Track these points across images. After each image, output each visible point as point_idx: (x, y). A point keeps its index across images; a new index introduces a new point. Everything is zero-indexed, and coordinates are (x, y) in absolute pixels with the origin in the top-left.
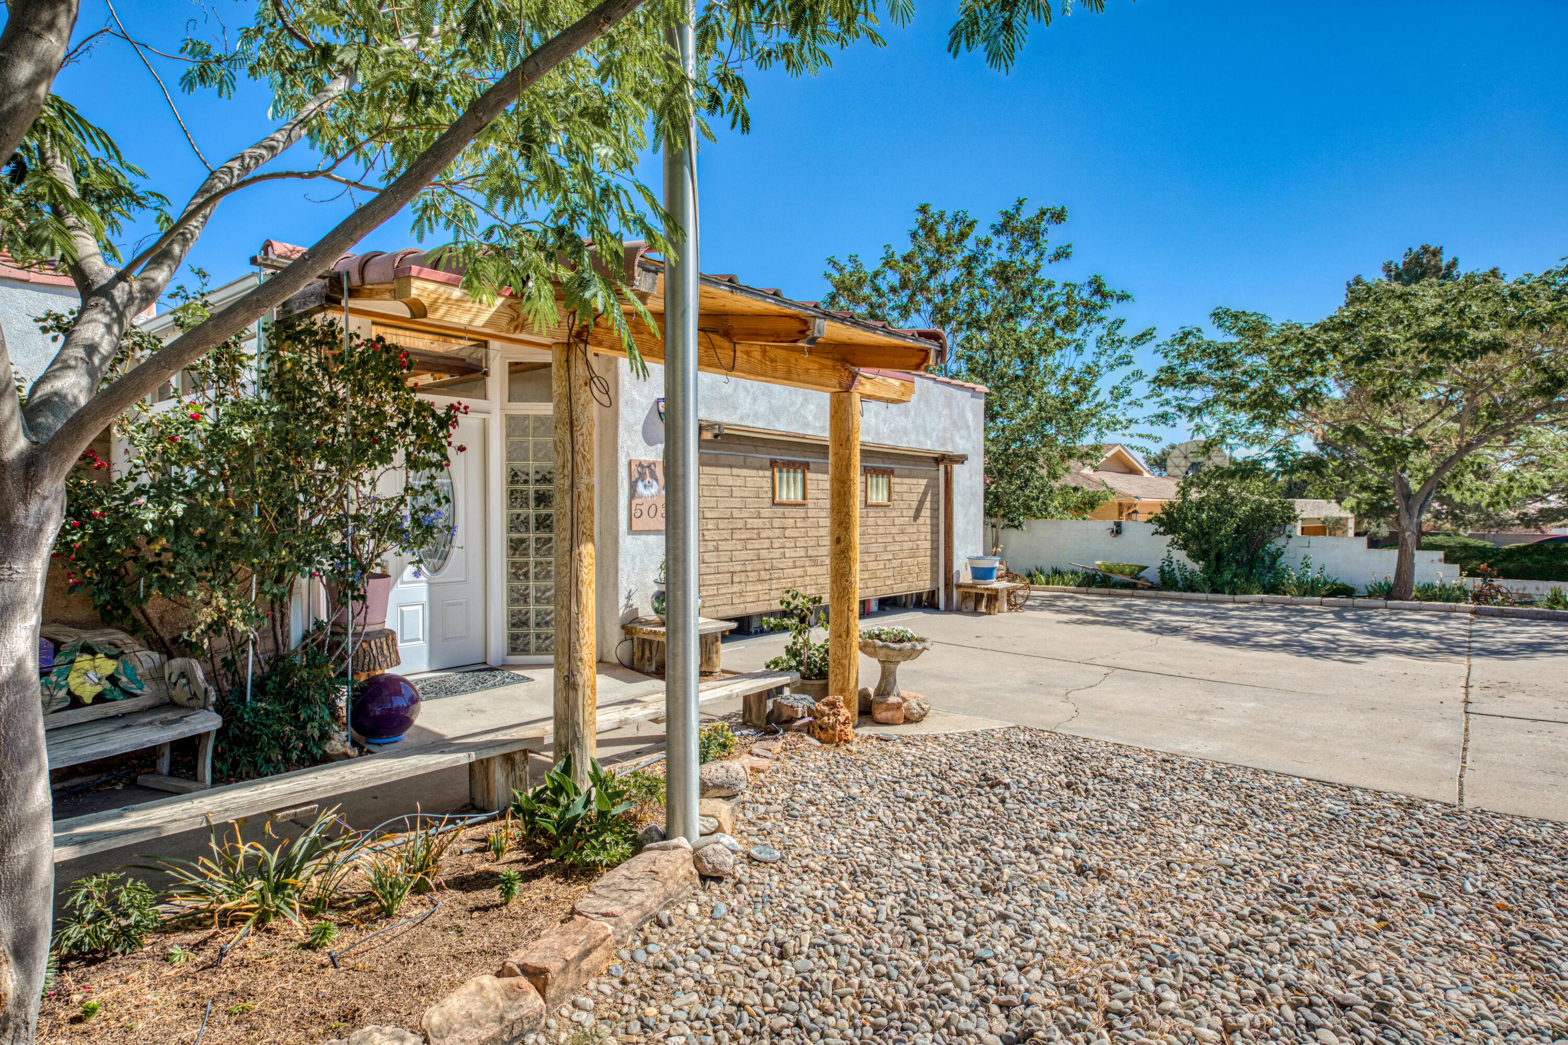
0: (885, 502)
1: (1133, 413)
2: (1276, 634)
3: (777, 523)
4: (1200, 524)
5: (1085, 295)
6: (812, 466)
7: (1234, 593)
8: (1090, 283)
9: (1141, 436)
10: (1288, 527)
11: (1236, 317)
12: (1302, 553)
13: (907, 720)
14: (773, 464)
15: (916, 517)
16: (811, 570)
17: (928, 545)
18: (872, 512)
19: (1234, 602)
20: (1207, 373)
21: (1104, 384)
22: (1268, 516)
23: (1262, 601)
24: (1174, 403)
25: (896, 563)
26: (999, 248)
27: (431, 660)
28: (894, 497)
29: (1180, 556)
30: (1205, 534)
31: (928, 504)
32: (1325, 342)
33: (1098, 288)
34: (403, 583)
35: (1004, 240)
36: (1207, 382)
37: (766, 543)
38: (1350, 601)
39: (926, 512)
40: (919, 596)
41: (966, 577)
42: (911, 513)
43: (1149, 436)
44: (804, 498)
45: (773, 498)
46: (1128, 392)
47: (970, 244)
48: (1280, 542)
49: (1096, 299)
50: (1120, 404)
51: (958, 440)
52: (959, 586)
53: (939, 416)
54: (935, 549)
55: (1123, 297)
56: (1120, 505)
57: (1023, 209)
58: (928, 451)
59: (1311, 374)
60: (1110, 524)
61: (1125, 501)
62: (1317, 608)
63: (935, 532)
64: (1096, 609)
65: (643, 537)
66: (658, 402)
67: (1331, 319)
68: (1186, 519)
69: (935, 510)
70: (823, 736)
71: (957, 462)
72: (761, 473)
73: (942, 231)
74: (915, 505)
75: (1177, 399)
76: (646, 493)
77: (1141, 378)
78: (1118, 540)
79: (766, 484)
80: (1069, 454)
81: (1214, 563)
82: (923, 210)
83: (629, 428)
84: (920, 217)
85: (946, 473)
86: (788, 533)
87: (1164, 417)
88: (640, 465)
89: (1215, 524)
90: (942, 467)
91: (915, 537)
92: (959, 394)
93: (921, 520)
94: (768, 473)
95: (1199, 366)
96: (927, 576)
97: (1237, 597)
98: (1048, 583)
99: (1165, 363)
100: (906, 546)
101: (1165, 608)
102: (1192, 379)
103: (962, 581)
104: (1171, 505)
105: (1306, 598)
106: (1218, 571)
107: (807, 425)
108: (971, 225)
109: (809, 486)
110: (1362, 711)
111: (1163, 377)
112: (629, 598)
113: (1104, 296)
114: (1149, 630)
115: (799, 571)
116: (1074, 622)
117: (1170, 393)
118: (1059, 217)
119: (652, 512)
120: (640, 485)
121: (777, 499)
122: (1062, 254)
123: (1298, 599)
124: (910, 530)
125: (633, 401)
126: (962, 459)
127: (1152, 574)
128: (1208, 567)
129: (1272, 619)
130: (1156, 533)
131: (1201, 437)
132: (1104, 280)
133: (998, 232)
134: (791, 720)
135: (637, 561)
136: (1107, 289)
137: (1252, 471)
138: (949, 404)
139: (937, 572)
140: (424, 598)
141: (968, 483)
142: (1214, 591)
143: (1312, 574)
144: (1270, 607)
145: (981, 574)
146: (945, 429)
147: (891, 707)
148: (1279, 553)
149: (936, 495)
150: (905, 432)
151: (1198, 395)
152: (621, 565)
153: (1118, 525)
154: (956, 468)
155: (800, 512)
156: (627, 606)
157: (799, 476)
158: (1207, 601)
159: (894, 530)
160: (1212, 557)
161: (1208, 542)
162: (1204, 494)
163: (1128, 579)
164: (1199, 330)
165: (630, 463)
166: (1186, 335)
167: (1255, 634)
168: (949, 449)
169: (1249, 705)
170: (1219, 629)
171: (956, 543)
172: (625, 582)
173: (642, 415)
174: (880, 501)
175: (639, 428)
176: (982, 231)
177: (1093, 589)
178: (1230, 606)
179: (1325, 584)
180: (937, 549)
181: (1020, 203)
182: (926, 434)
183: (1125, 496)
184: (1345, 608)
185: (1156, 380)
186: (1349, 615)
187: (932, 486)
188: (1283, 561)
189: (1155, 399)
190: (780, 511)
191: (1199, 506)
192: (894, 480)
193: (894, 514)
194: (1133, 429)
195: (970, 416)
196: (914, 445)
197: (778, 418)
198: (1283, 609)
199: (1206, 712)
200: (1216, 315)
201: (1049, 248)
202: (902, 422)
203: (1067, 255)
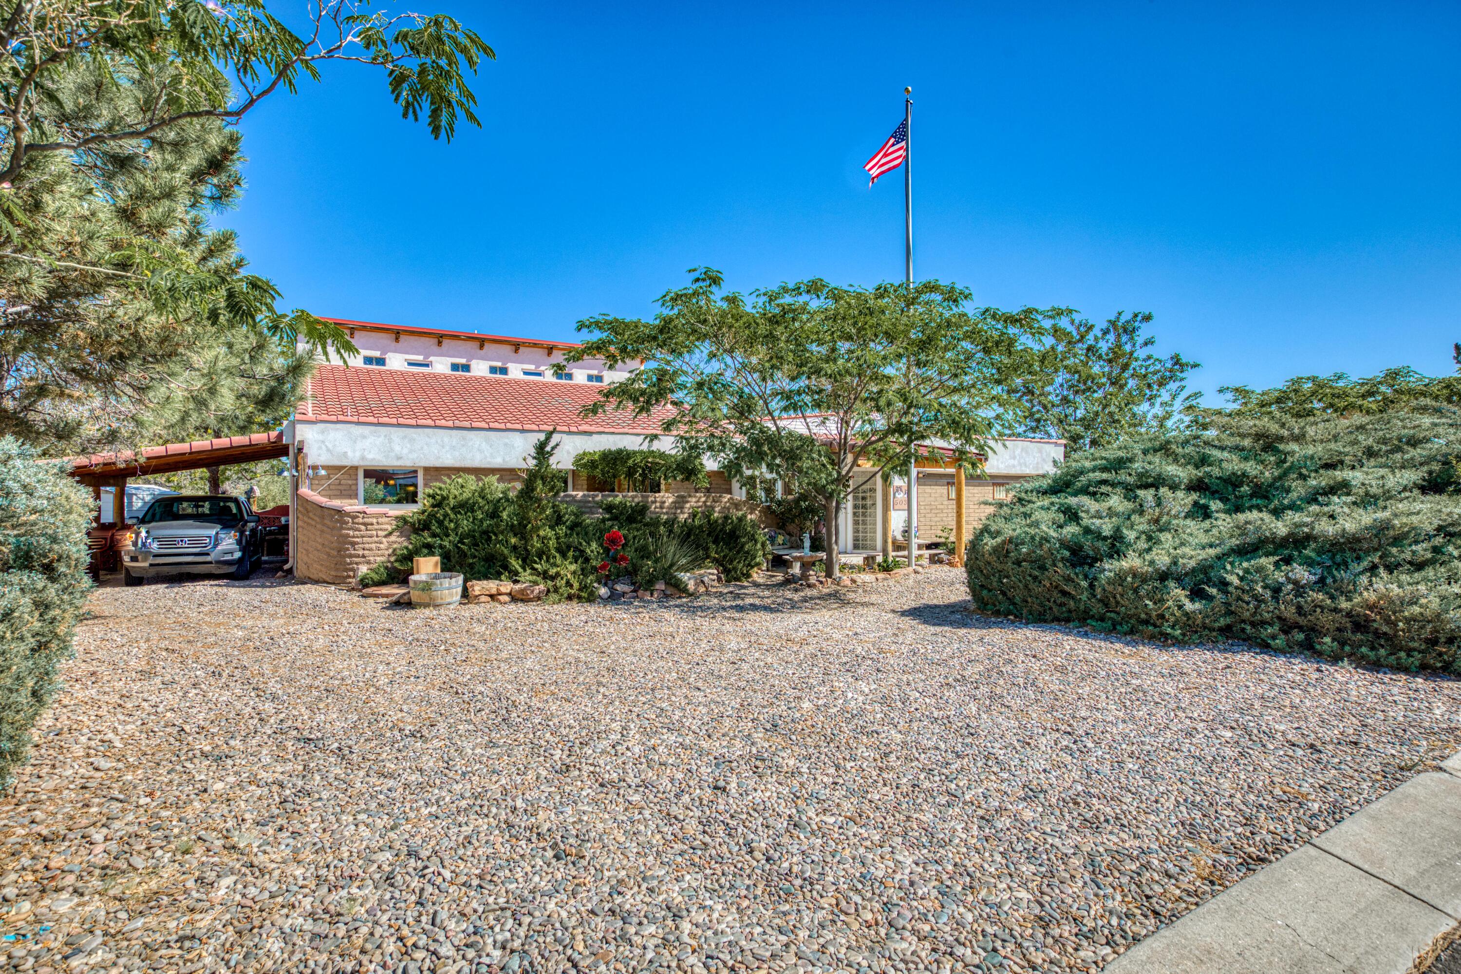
5: (1168, 365)
8: (1172, 358)
26: (1106, 340)
33: (1177, 360)
35: (1110, 336)
49: (1176, 368)
51: (1046, 467)
53: (1034, 457)
55: (1195, 366)
57: (1121, 315)
58: (1028, 474)
76: (899, 496)
79: (945, 492)
88: (897, 487)
92: (1047, 446)
113: (1182, 365)
118: (1147, 318)
120: (897, 494)
122: (1149, 341)
132: (1182, 355)
133: (1105, 332)
136: (1184, 361)
138: (1040, 451)
146: (1037, 463)
168: (1040, 472)
181: (1120, 312)
195: (1054, 456)
196: (1019, 472)
201: (1140, 340)
202: (1012, 462)
203: (1152, 343)
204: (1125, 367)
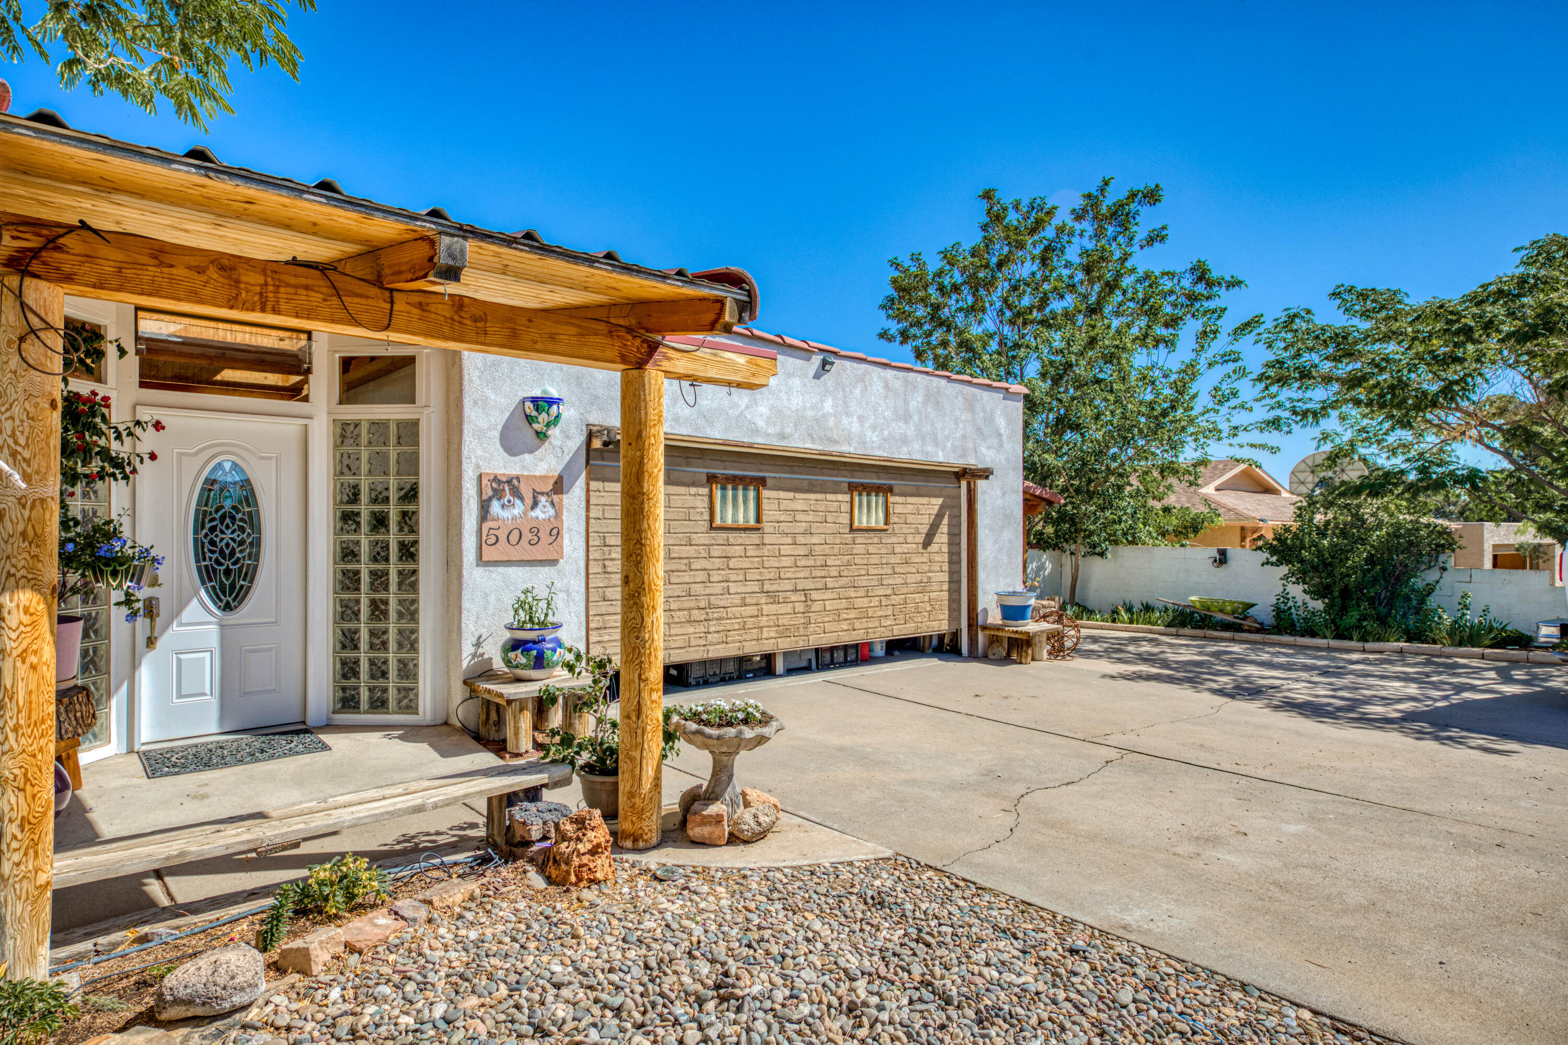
0: (881, 525)
1: (1241, 418)
2: (1400, 701)
3: (716, 551)
4: (1320, 553)
5: (1186, 283)
6: (769, 482)
7: (1363, 639)
8: (1193, 270)
9: (1252, 446)
10: (1442, 558)
11: (1363, 296)
12: (1460, 589)
13: (734, 839)
14: (711, 479)
15: (927, 543)
16: (766, 609)
17: (945, 577)
18: (860, 538)
19: (1364, 651)
20: (1326, 367)
21: (1202, 387)
22: (1411, 543)
23: (1401, 651)
24: (1288, 405)
25: (896, 599)
26: (1081, 235)
27: (222, 719)
28: (893, 519)
29: (1297, 591)
30: (1326, 565)
31: (944, 528)
32: (1474, 316)
33: (1201, 274)
34: (181, 624)
35: (1087, 226)
36: (1328, 379)
37: (701, 576)
38: (1522, 654)
39: (942, 538)
40: (941, 637)
41: (995, 617)
42: (920, 539)
43: (1263, 446)
44: (758, 520)
45: (712, 520)
46: (1234, 394)
47: (1049, 232)
48: (1432, 576)
49: (1200, 288)
50: (1224, 410)
51: (984, 450)
52: (985, 628)
53: (956, 423)
54: (954, 581)
55: (1234, 284)
56: (1243, 529)
57: (1108, 189)
58: (940, 464)
59: (1461, 360)
60: (1213, 552)
61: (1248, 524)
62: (1475, 663)
63: (954, 560)
64: (1171, 657)
65: (501, 569)
66: (523, 401)
67: (1484, 287)
68: (1303, 547)
69: (954, 536)
70: (554, 873)
71: (980, 477)
72: (693, 490)
73: (1012, 218)
74: (924, 529)
75: (1291, 400)
76: (505, 514)
77: (1244, 374)
78: (1222, 571)
79: (702, 504)
80: (1168, 469)
81: (1338, 601)
82: (987, 195)
83: (480, 435)
84: (985, 205)
85: (969, 490)
86: (732, 563)
87: (1275, 423)
88: (496, 479)
89: (1340, 553)
90: (964, 484)
91: (926, 568)
92: (986, 395)
93: (933, 548)
94: (705, 491)
95: (1315, 358)
96: (945, 615)
97: (1368, 646)
98: (1131, 622)
99: (1270, 357)
100: (911, 579)
101: (1265, 657)
102: (1305, 375)
103: (990, 621)
104: (1287, 529)
105: (1462, 649)
106: (1344, 609)
107: (756, 431)
108: (1050, 213)
109: (765, 505)
110: (1479, 850)
111: (1271, 373)
112: (478, 644)
113: (1210, 284)
114: (1221, 692)
115: (752, 610)
116: (1124, 677)
117: (1286, 394)
118: (1152, 196)
119: (514, 537)
120: (495, 507)
121: (718, 522)
122: (1155, 238)
123: (1451, 650)
124: (917, 559)
125: (485, 400)
126: (986, 474)
127: (1264, 611)
128: (1330, 606)
129: (1406, 678)
130: (1267, 563)
131: (1327, 447)
132: (1210, 265)
133: (1079, 218)
134: (528, 843)
135: (492, 599)
136: (1214, 275)
137: (1383, 486)
138: (970, 406)
139: (959, 610)
140: (214, 642)
141: (999, 502)
142: (1339, 636)
143: (1472, 617)
144: (1411, 660)
145: (1013, 613)
146: (964, 437)
147: (706, 821)
148: (1430, 590)
149: (956, 517)
150: (905, 441)
151: (1319, 394)
152: (466, 604)
153: (1223, 553)
154: (981, 484)
155: (754, 538)
156: (474, 656)
157: (752, 494)
158: (1329, 649)
159: (893, 559)
160: (1336, 594)
161: (1330, 575)
162: (1330, 516)
163: (1230, 618)
164: (1309, 312)
165: (480, 477)
166: (1292, 318)
167: (1368, 701)
168: (971, 461)
169: (1293, 828)
170: (1322, 693)
171: (982, 575)
172: (470, 628)
173: (499, 419)
174: (873, 524)
175: (496, 434)
176: (1063, 217)
177: (1187, 631)
178: (1355, 656)
179: (1491, 629)
180: (959, 582)
181: (1106, 183)
182: (936, 442)
183: (1247, 518)
184: (1515, 663)
185: (1260, 378)
186: (1518, 674)
187: (951, 506)
188: (1432, 602)
189: (1268, 401)
190: (722, 536)
191: (1322, 533)
192: (892, 499)
193: (894, 540)
194: (1243, 437)
195: (1001, 422)
196: (918, 457)
197: (711, 423)
198: (1428, 663)
199: (1214, 841)
200: (1335, 295)
201: (1141, 232)
202: (899, 428)
203: (1163, 239)
204: (1111, 287)
